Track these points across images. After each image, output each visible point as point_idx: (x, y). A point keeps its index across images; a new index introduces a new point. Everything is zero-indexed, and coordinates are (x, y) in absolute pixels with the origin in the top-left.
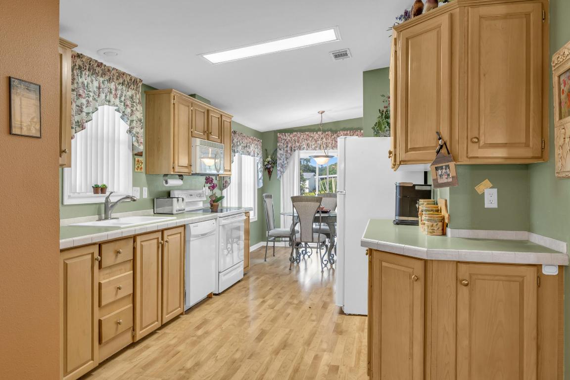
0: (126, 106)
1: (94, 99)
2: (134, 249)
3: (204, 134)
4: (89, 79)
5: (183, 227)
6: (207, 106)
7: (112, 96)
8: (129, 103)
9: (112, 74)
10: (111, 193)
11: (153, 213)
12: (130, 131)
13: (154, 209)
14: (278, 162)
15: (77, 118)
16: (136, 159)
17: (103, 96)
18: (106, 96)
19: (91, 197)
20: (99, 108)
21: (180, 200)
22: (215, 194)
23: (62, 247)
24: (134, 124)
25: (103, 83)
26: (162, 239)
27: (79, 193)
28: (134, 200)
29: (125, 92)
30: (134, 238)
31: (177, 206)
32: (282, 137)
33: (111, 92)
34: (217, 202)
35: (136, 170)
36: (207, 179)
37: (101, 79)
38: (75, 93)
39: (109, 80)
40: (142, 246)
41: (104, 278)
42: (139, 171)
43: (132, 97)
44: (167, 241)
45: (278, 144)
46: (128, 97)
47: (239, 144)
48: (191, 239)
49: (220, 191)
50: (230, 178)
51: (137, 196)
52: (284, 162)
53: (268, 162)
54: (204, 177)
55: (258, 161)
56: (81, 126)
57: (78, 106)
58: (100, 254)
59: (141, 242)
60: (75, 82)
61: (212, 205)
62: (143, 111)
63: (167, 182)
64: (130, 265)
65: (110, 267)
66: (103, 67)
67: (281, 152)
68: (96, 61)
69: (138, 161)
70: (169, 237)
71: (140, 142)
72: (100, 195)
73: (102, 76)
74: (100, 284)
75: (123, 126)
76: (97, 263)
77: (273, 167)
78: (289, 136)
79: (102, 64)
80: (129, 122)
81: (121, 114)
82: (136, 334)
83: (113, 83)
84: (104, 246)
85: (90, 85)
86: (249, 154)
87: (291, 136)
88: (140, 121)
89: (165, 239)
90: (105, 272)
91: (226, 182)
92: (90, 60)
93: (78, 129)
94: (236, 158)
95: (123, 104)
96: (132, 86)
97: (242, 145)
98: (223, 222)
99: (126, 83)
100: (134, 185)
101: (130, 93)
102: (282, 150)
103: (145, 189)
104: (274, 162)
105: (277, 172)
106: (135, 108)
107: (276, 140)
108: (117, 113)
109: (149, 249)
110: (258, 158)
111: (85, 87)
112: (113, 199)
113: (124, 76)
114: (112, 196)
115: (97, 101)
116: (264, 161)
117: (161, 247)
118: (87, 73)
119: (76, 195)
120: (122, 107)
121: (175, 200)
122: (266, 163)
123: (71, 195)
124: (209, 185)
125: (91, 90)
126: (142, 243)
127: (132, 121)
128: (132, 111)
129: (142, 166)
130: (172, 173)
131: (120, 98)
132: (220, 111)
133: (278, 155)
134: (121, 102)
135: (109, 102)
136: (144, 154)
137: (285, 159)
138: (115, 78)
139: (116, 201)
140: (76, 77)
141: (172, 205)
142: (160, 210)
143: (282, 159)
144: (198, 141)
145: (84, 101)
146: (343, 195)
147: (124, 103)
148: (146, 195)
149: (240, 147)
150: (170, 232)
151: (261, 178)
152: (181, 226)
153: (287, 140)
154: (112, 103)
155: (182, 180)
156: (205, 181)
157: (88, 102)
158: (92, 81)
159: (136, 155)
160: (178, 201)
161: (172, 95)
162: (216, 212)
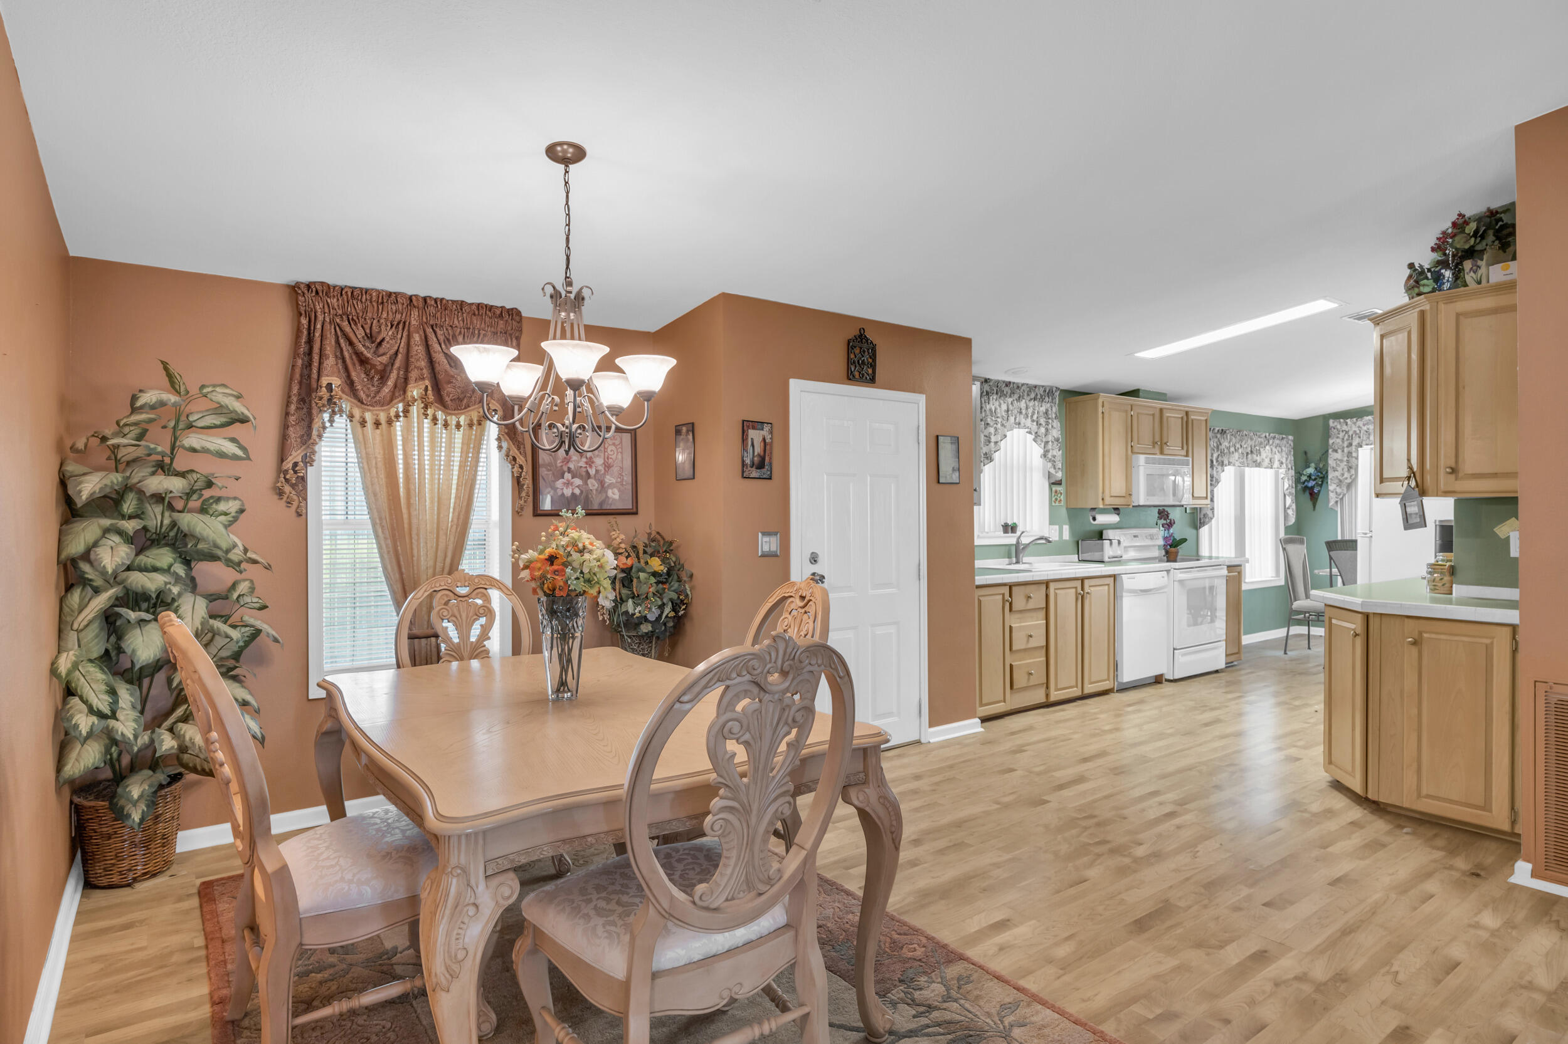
0: (1039, 425)
1: (1003, 425)
2: (1047, 596)
3: (1154, 447)
4: (997, 403)
5: (1113, 578)
6: (1159, 404)
7: (1022, 416)
8: (1042, 421)
9: (1022, 390)
10: (1023, 533)
11: (1077, 560)
12: (1045, 455)
13: (1078, 554)
14: (1331, 475)
15: (985, 450)
16: (1054, 489)
17: (1012, 419)
18: (1015, 419)
19: (1001, 537)
20: (1009, 434)
21: (1115, 542)
22: (1171, 535)
23: (977, 583)
24: (1050, 446)
25: (1012, 403)
26: (1083, 589)
27: (988, 533)
28: (1050, 542)
29: (1037, 408)
30: (1047, 583)
31: (1109, 551)
32: (1339, 427)
33: (1021, 413)
34: (1176, 546)
35: (1053, 504)
36: (1160, 512)
37: (1010, 400)
38: (983, 423)
39: (1019, 399)
40: (1056, 595)
41: (1014, 621)
42: (1057, 504)
43: (1046, 413)
44: (1088, 593)
45: (1331, 441)
46: (1041, 414)
47: (1232, 449)
48: (1124, 594)
49: (1195, 531)
50: (1212, 509)
51: (1054, 537)
52: (1343, 475)
53: (1310, 476)
54: (1156, 510)
55: (1282, 476)
56: (989, 458)
57: (986, 436)
58: (1011, 596)
59: (1055, 589)
60: (983, 410)
61: (1167, 552)
62: (1061, 427)
63: (1094, 519)
64: (1042, 614)
65: (1021, 611)
66: (1011, 385)
67: (1338, 455)
68: (1004, 382)
69: (1056, 492)
70: (1092, 589)
71: (1057, 467)
72: (1010, 534)
73: (1010, 397)
74: (1011, 627)
75: (1037, 450)
76: (1007, 604)
77: (1321, 486)
78: (1355, 423)
79: (1010, 382)
80: (1043, 444)
81: (1033, 437)
82: (1049, 692)
83: (1024, 401)
84: (1014, 589)
85: (998, 410)
86: (1258, 465)
87: (1360, 423)
88: (1057, 440)
89: (1087, 589)
90: (1015, 616)
91: (1204, 515)
92: (998, 382)
93: (986, 461)
94: (1228, 475)
95: (1035, 423)
96: (1047, 399)
97: (1240, 451)
98: (1181, 576)
99: (1039, 397)
100: (1051, 523)
101: (1043, 409)
102: (1339, 451)
103: (1066, 528)
104: (1322, 477)
105: (1328, 494)
106: (1050, 426)
107: (1326, 433)
108: (1028, 434)
109: (1065, 600)
110: (1282, 471)
111: (993, 413)
112: (1025, 540)
113: (1037, 389)
114: (1025, 536)
115: (1005, 427)
116: (1299, 474)
117: (1082, 598)
118: (995, 397)
119: (984, 534)
120: (1034, 427)
121: (1107, 543)
122: (1304, 478)
123: (981, 535)
124: (1163, 521)
125: (999, 415)
126: (1057, 591)
127: (1047, 443)
128: (1047, 430)
129: (1062, 497)
130: (1101, 506)
131: (1032, 416)
132: (1184, 407)
133: (1331, 462)
134: (1033, 421)
135: (1019, 424)
136: (1064, 482)
137: (1346, 469)
138: (1025, 394)
139: (1028, 542)
140: (983, 405)
141: (1102, 549)
142: (1086, 556)
143: (1339, 469)
144: (1142, 458)
145: (992, 430)
146: (1368, 539)
147: (1037, 422)
148: (1066, 535)
149: (1236, 455)
150: (1093, 582)
151: (1290, 506)
152: (1110, 576)
153: (1350, 433)
154: (1022, 425)
155: (1118, 514)
156: (1157, 515)
157: (996, 429)
158: (1000, 405)
159: (1053, 484)
160: (1111, 544)
161: (1100, 401)
162: (1175, 561)
